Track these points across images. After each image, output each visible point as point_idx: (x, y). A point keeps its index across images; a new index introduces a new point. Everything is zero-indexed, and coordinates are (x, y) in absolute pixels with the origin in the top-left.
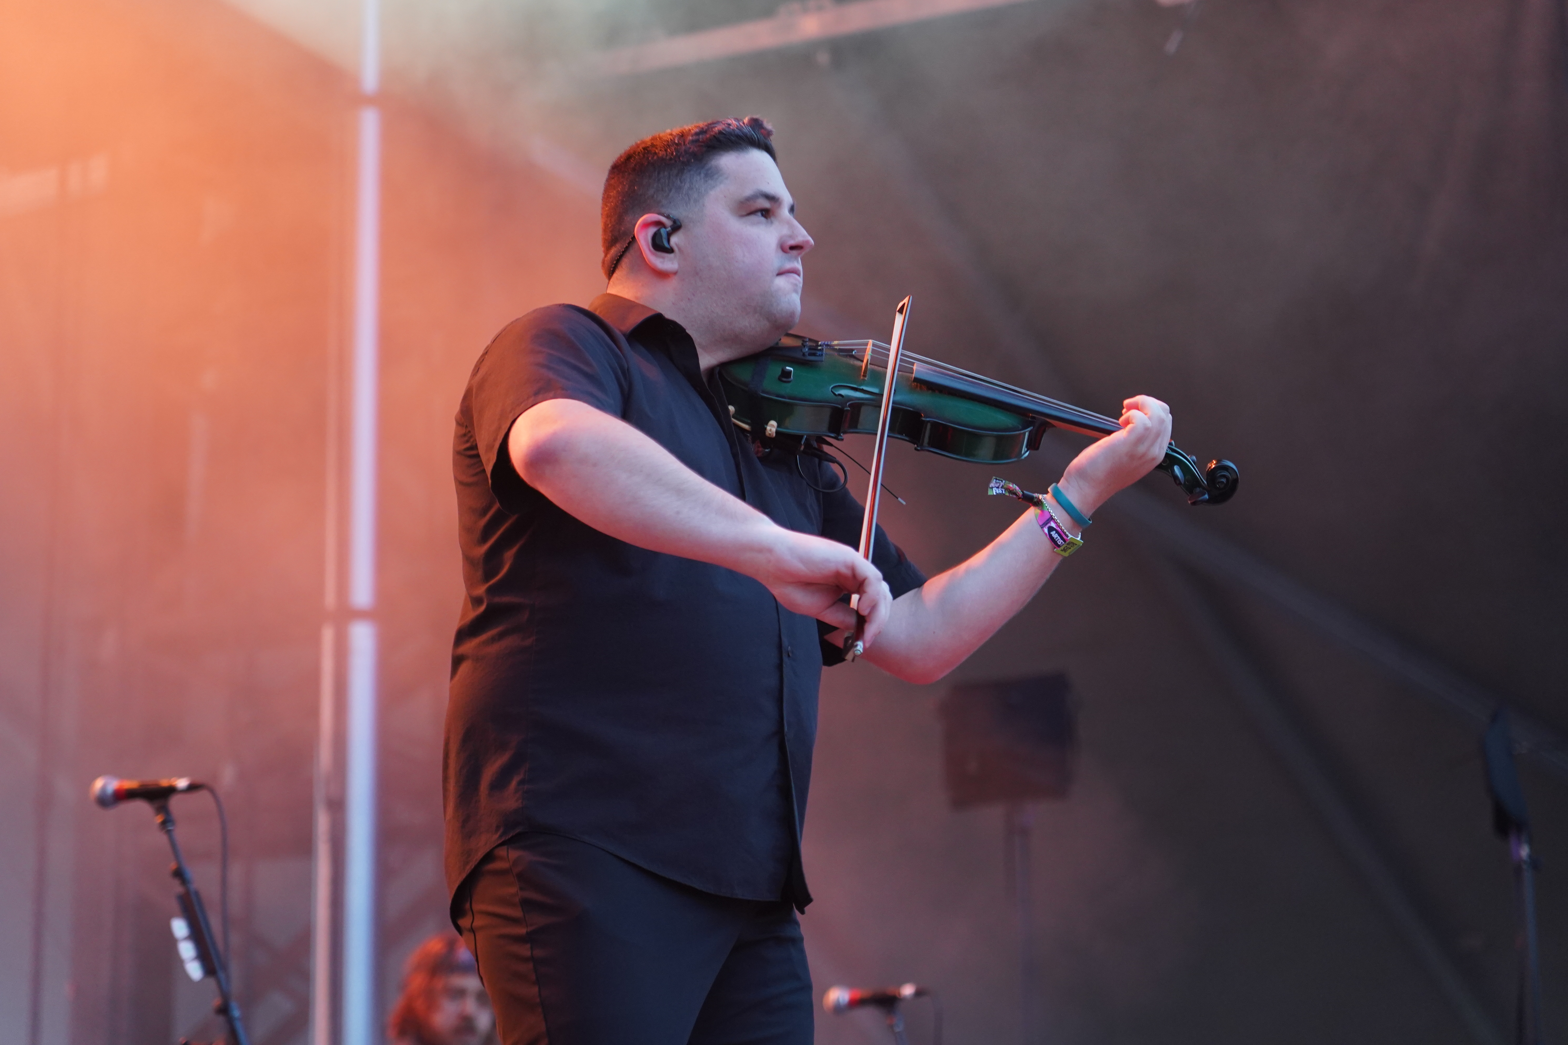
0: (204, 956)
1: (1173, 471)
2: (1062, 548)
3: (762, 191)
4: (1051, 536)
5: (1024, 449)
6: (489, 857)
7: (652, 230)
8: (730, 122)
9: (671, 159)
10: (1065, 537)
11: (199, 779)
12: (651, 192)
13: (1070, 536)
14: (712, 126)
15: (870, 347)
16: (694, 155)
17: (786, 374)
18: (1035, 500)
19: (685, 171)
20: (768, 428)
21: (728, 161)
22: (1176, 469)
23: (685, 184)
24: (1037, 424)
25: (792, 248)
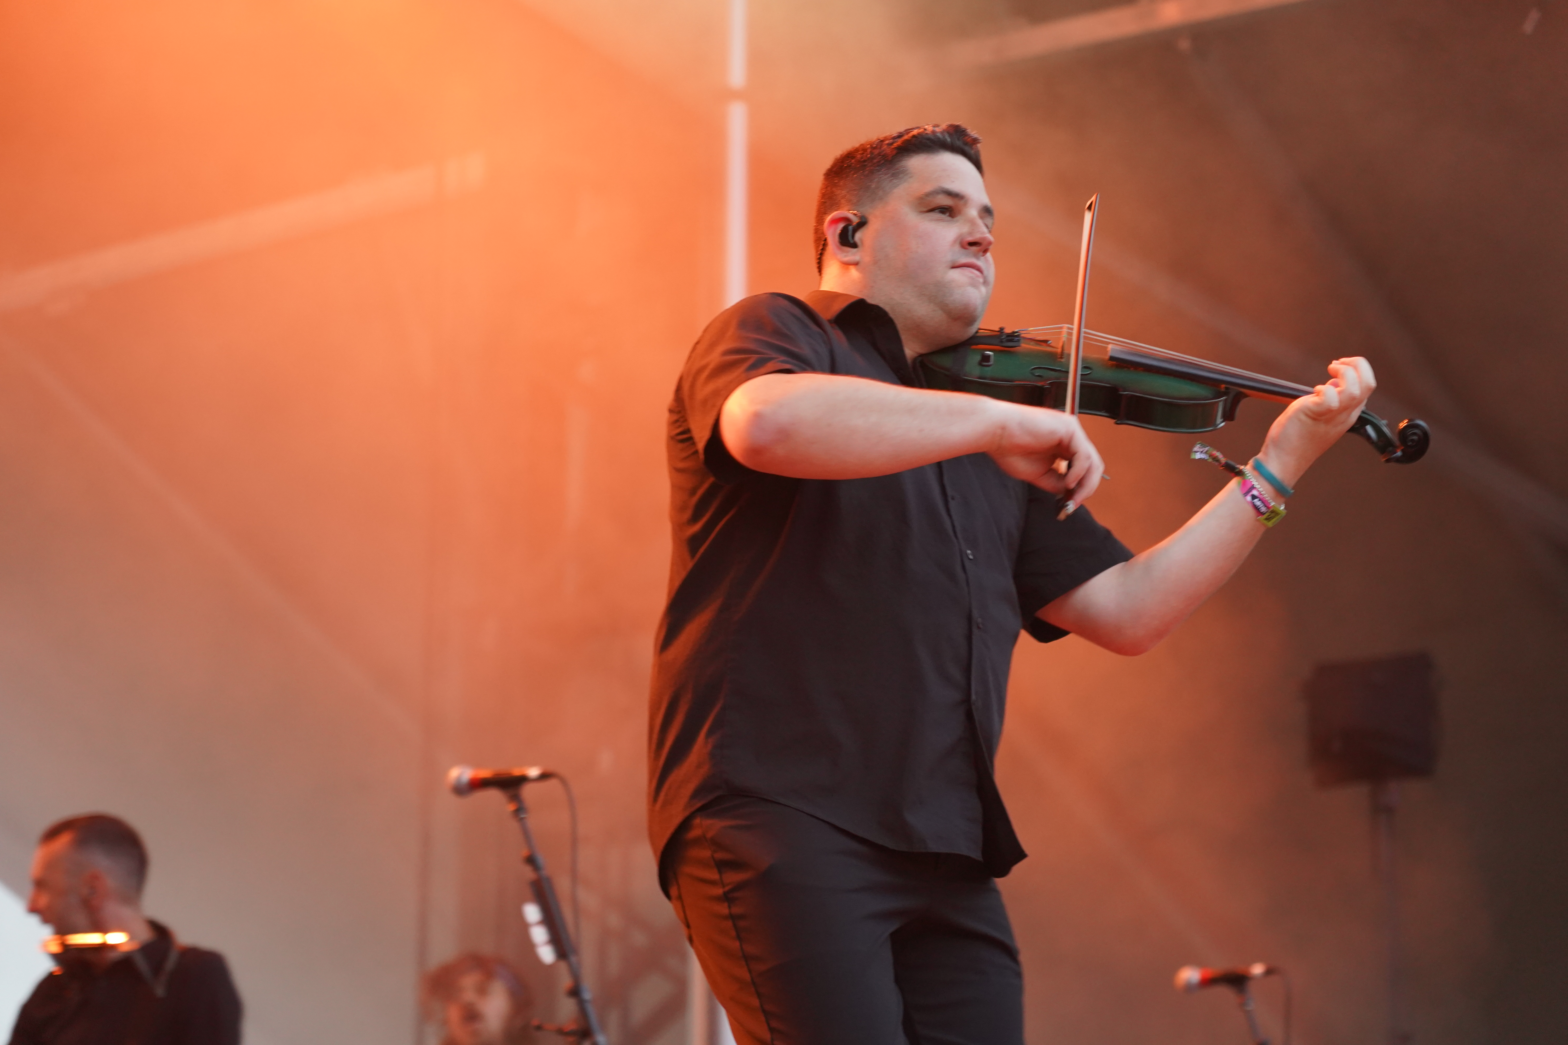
0: (557, 940)
1: (1366, 431)
2: (1265, 516)
3: (943, 188)
4: (1254, 505)
5: (1219, 419)
6: (685, 825)
7: (841, 226)
8: (926, 127)
9: (864, 161)
10: (1268, 506)
11: (551, 768)
12: (842, 191)
13: (1273, 505)
15: (1065, 330)
16: (885, 157)
17: (986, 358)
18: (1237, 470)
19: (875, 171)
21: (916, 163)
22: (1369, 430)
23: (874, 184)
24: (1231, 396)
25: (972, 244)
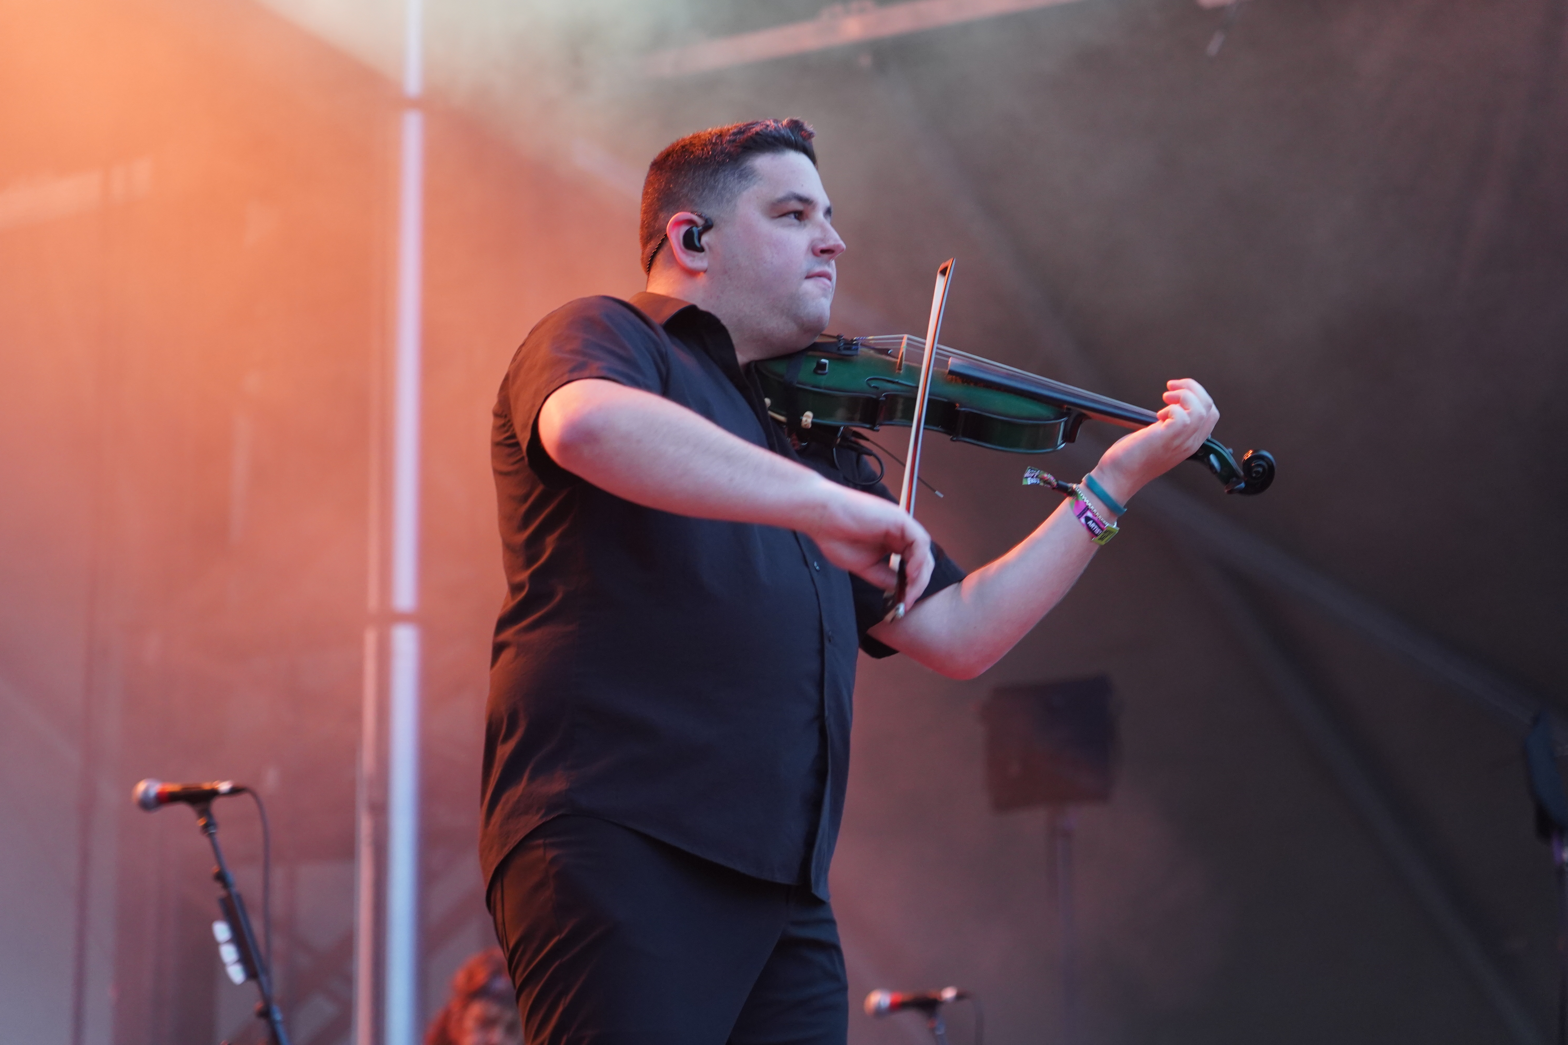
0: (246, 959)
1: (1209, 460)
2: (1099, 537)
3: (795, 194)
4: (1088, 525)
5: (1060, 441)
7: (684, 229)
8: (768, 123)
9: (706, 158)
10: (1102, 526)
11: (241, 783)
12: (685, 190)
13: (1107, 525)
14: (750, 126)
15: (905, 341)
16: (730, 155)
17: (822, 367)
18: (1070, 490)
19: (720, 171)
20: (804, 419)
21: (763, 162)
22: (1212, 458)
23: (718, 184)
24: (1073, 416)
25: (823, 251)
